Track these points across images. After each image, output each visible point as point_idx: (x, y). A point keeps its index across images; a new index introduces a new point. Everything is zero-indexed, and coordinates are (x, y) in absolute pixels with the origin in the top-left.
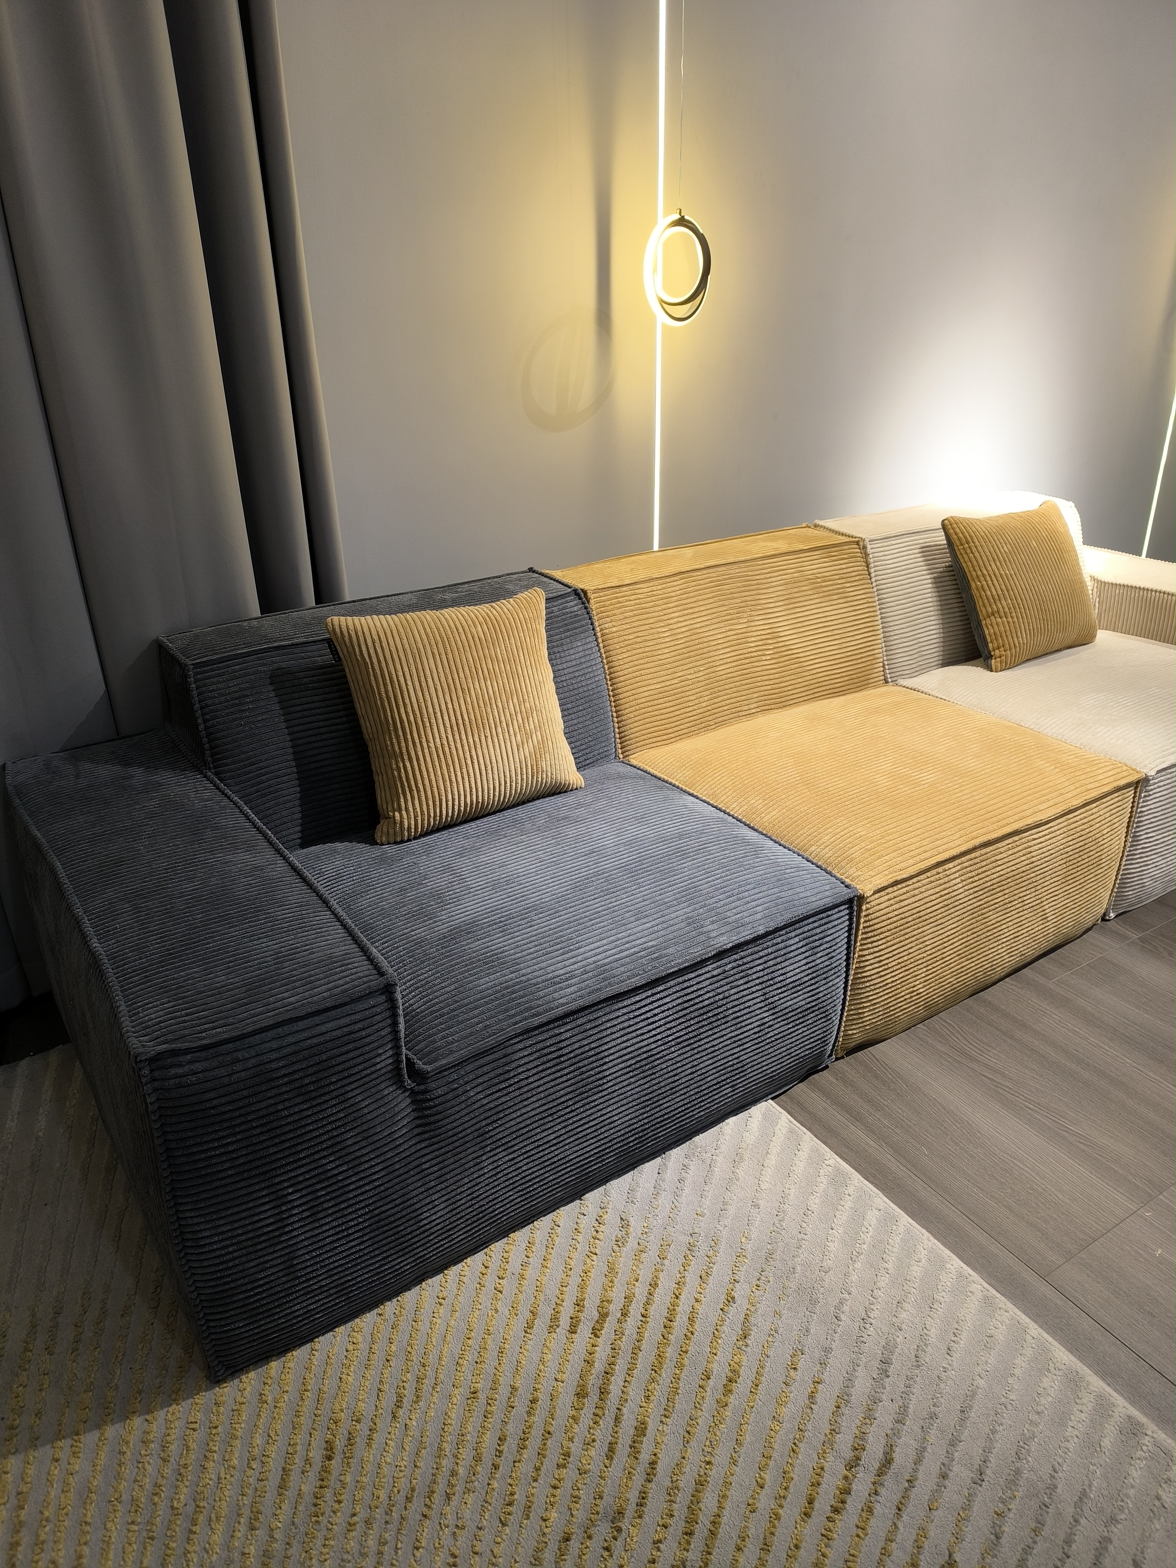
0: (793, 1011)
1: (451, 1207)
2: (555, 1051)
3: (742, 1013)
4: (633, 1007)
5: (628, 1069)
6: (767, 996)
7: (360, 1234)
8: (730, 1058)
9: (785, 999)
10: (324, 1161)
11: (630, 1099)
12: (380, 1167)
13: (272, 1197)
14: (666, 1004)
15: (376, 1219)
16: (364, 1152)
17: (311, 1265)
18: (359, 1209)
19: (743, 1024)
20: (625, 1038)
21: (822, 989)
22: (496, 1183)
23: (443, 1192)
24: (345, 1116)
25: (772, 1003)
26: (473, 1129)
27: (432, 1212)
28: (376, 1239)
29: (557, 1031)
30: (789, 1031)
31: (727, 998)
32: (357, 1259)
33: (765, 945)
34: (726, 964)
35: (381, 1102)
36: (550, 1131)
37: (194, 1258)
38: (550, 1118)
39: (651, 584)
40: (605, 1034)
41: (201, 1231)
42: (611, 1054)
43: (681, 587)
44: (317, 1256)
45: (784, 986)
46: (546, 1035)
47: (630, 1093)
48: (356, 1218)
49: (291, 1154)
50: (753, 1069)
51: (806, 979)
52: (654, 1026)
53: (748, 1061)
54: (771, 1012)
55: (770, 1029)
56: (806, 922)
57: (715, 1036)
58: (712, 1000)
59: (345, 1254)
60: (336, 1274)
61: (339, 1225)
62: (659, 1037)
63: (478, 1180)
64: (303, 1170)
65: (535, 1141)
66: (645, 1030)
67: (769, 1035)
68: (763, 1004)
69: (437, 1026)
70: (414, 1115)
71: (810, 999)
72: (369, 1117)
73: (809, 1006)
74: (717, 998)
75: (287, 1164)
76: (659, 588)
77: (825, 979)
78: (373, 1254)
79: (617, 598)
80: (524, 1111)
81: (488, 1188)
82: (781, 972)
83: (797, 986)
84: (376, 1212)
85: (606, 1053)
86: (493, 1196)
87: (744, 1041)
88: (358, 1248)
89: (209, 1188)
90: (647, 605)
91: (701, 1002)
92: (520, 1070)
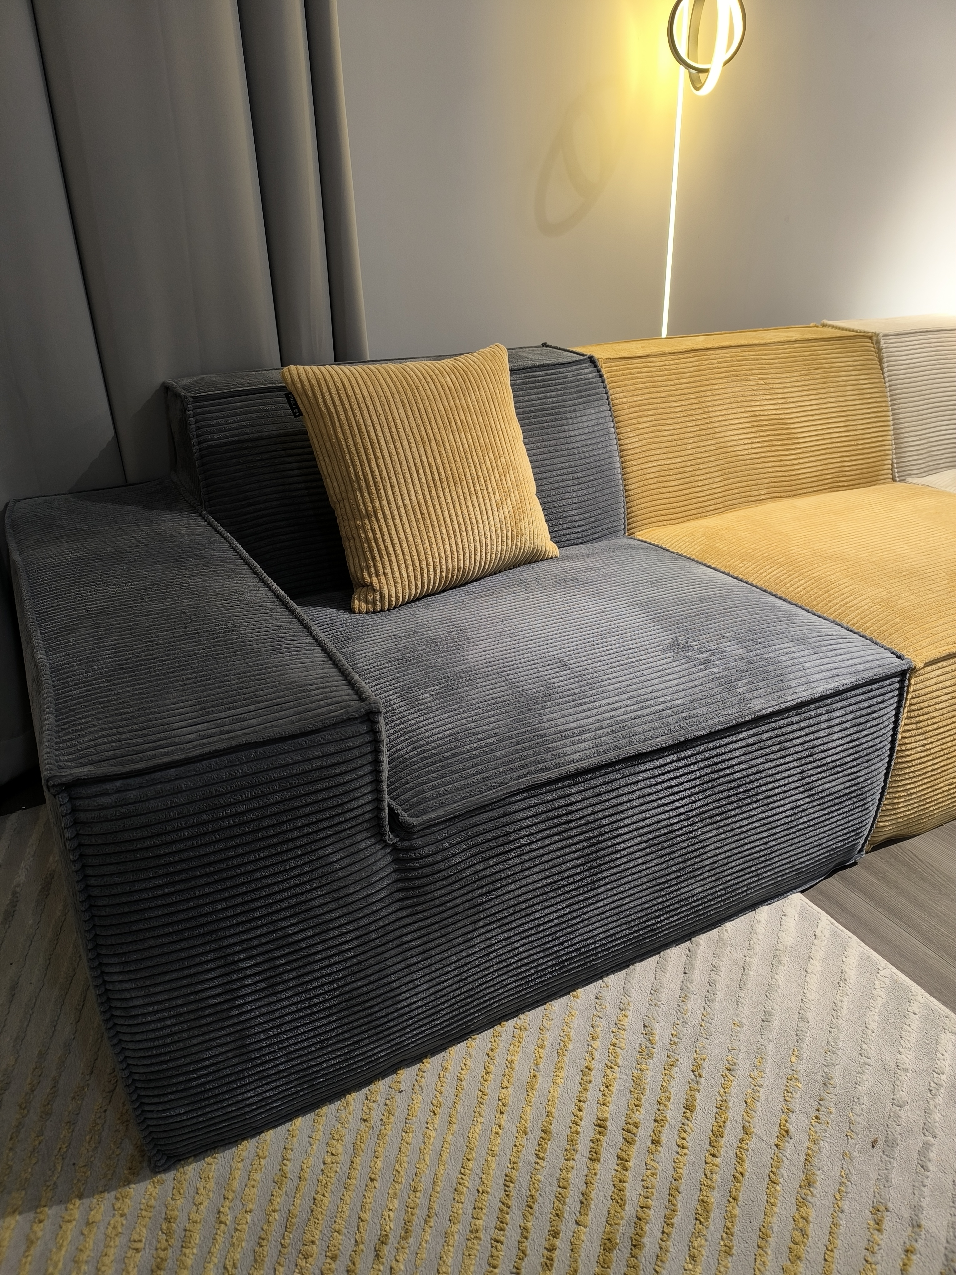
0: (830, 795)
1: (435, 989)
2: (563, 815)
3: (776, 791)
4: (656, 772)
5: (645, 845)
6: (805, 775)
7: (326, 1013)
8: (758, 843)
9: (823, 781)
10: (284, 924)
11: (645, 880)
12: (353, 935)
13: (220, 963)
14: (692, 772)
15: (347, 996)
16: (333, 915)
17: (267, 1046)
18: (326, 984)
19: (776, 805)
20: (644, 808)
21: (863, 773)
22: (488, 964)
23: (426, 971)
24: (312, 871)
25: (810, 783)
26: (464, 898)
27: (413, 992)
28: (346, 1020)
29: (567, 791)
30: (824, 818)
31: (761, 772)
32: (322, 1041)
33: (807, 715)
34: (763, 733)
35: (357, 857)
36: (552, 909)
37: (124, 1029)
38: (554, 894)
39: (664, 358)
40: (621, 800)
41: (132, 998)
42: (628, 825)
43: (694, 364)
44: (275, 1036)
45: (824, 765)
46: (554, 795)
47: (645, 872)
48: (322, 994)
49: (244, 912)
50: (780, 858)
51: (848, 759)
52: (677, 796)
53: (776, 848)
54: (806, 794)
55: (804, 814)
56: (854, 692)
57: (743, 816)
58: (744, 773)
59: (308, 1035)
60: (297, 1057)
61: (301, 1001)
62: (682, 810)
63: (468, 960)
64: (258, 932)
65: (535, 919)
66: (667, 800)
67: (801, 821)
68: (799, 784)
69: (427, 774)
70: (396, 876)
71: (849, 784)
72: (341, 874)
73: (847, 791)
74: (750, 771)
75: (238, 924)
76: (672, 362)
77: (867, 761)
78: (341, 1037)
79: (628, 369)
80: (524, 882)
81: (478, 969)
82: (822, 748)
83: (837, 767)
84: (346, 989)
85: (621, 824)
86: (484, 979)
87: (774, 825)
88: (324, 1029)
89: (142, 947)
90: (660, 378)
91: (732, 774)
92: (523, 833)
